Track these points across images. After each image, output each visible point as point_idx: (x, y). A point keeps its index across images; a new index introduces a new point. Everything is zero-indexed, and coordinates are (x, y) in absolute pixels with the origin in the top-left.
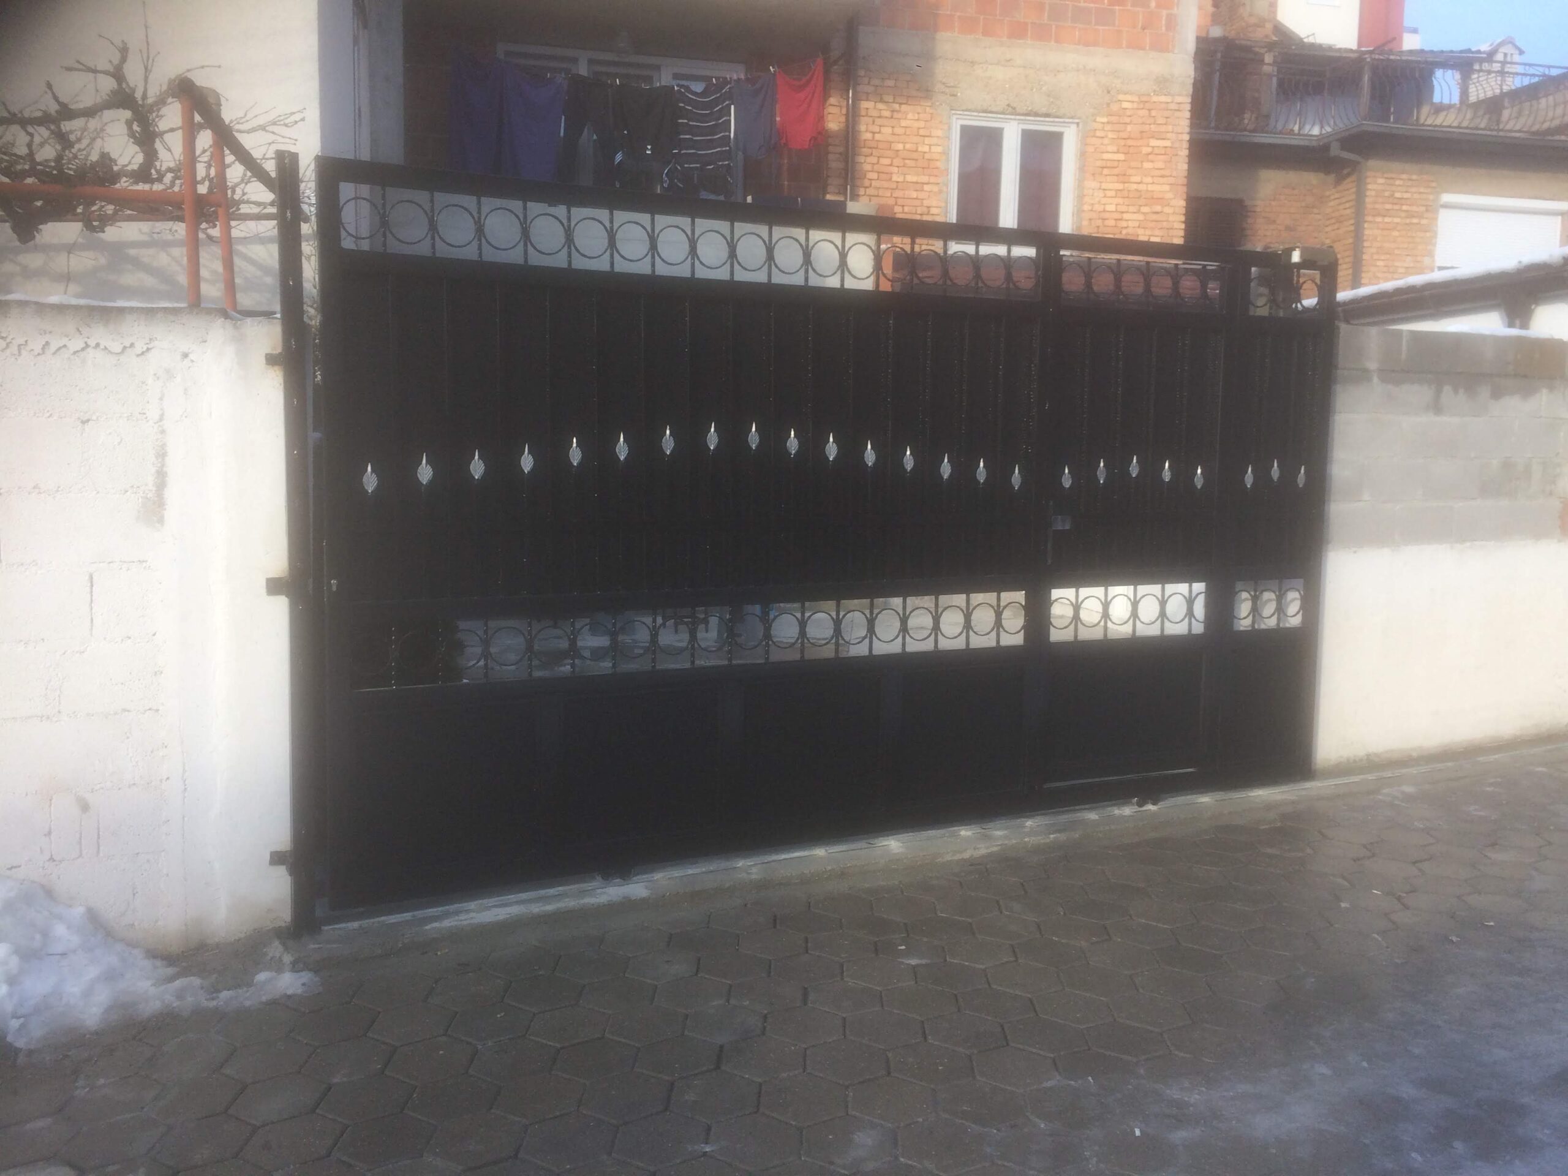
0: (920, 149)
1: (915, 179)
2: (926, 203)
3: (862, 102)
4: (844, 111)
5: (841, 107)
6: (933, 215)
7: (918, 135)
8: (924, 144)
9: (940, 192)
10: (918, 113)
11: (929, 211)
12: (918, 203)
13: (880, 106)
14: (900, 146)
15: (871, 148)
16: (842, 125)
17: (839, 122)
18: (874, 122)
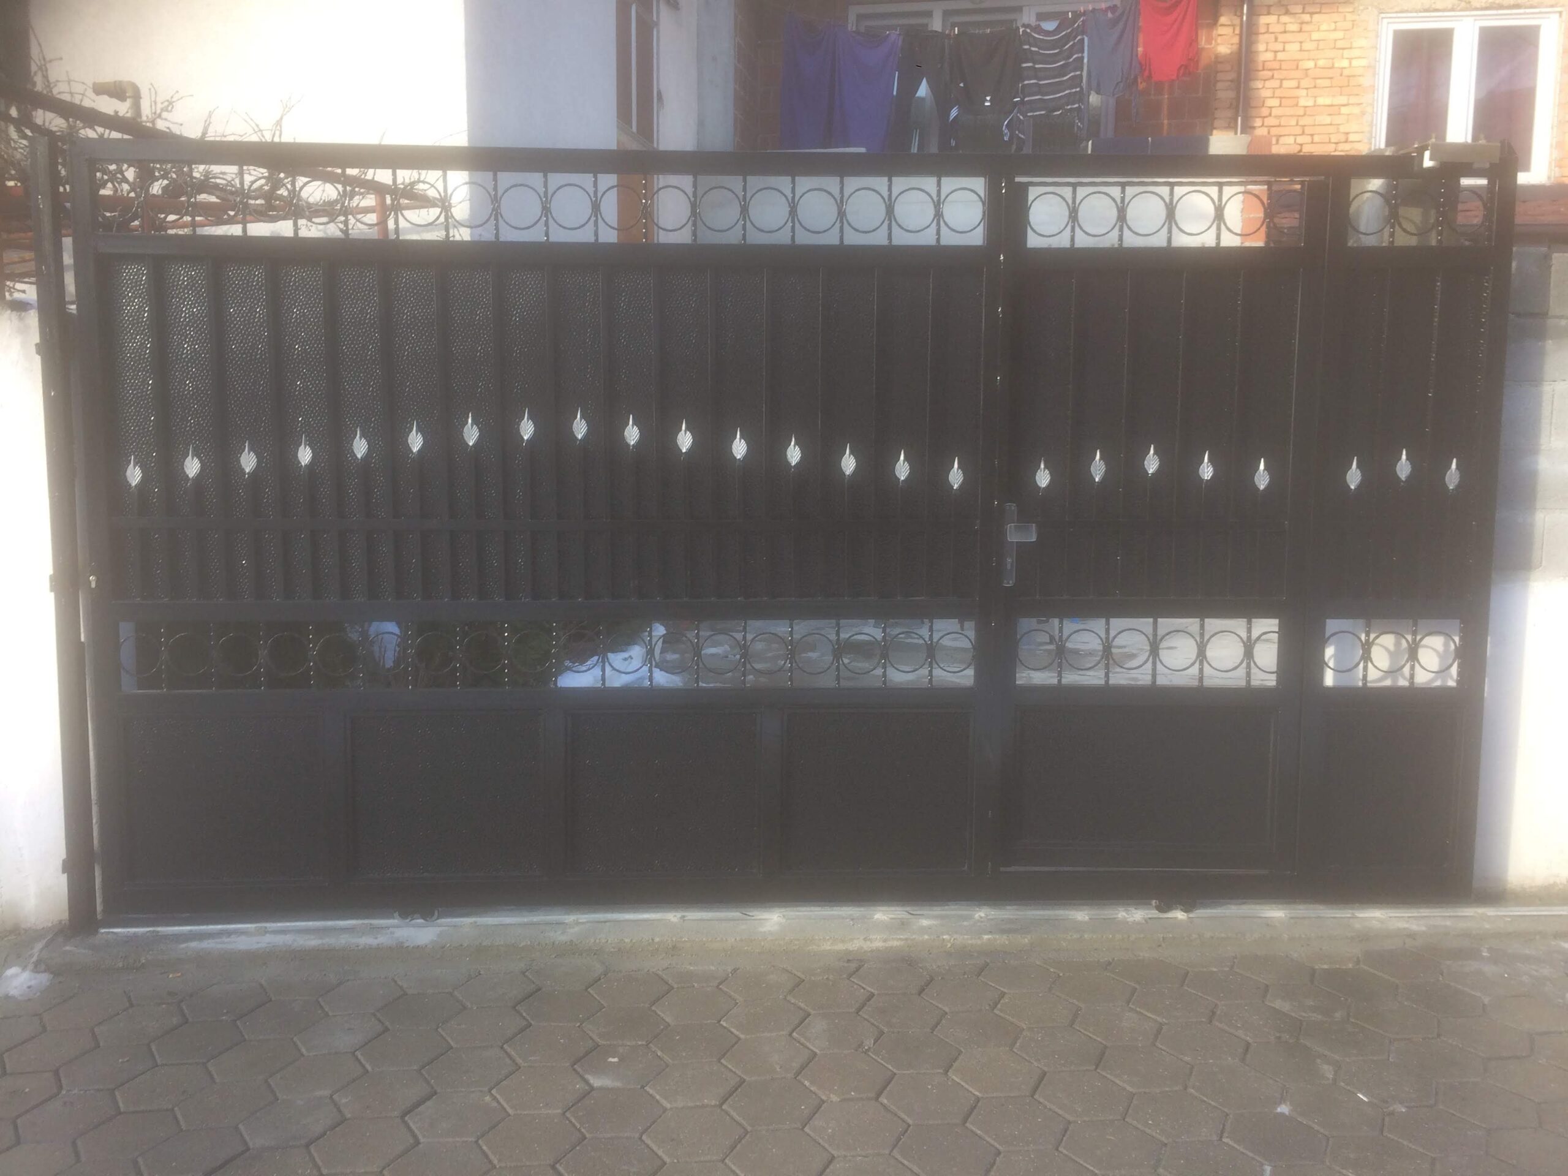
0: (1336, 65)
1: (1328, 101)
2: (1342, 129)
3: (1261, 17)
4: (1237, 31)
5: (1233, 26)
6: (1351, 142)
7: (1334, 48)
8: (1343, 58)
9: (1363, 113)
10: (1335, 22)
11: (1347, 139)
12: (1331, 129)
13: (1285, 19)
14: (1311, 64)
15: (1270, 70)
16: (1235, 48)
17: (1232, 44)
18: (1276, 39)
